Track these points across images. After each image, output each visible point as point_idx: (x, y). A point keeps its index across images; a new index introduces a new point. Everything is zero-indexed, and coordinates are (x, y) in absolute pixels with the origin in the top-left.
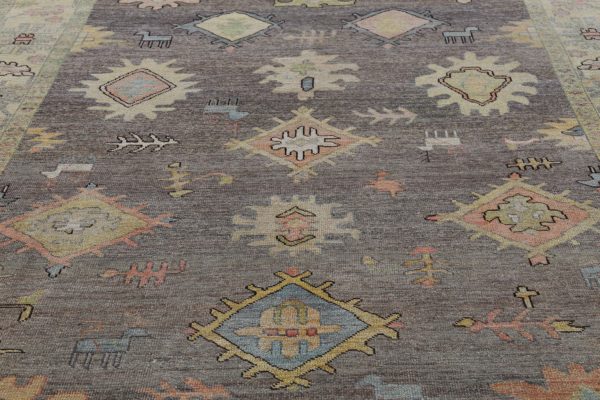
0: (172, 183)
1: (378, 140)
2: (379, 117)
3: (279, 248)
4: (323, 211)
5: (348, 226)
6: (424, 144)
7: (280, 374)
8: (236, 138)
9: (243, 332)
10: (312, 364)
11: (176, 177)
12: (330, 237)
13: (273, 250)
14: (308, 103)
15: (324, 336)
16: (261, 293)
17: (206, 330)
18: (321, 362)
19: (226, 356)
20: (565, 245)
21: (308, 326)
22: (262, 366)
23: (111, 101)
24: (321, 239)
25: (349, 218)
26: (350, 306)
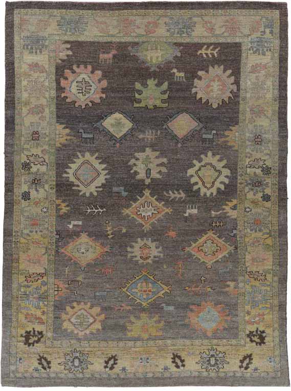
0: (107, 231)
1: (171, 210)
2: (173, 196)
3: (141, 261)
4: (153, 245)
5: (160, 252)
6: (185, 213)
7: (143, 303)
8: (125, 208)
9: (133, 291)
10: (150, 301)
11: (109, 228)
12: (155, 257)
13: (139, 262)
14: (148, 187)
15: (152, 292)
16: (137, 278)
17: (124, 290)
18: (152, 300)
19: (130, 297)
20: (218, 261)
21: (149, 289)
22: (138, 301)
23: (80, 184)
24: (152, 258)
25: (160, 249)
26: (159, 282)
